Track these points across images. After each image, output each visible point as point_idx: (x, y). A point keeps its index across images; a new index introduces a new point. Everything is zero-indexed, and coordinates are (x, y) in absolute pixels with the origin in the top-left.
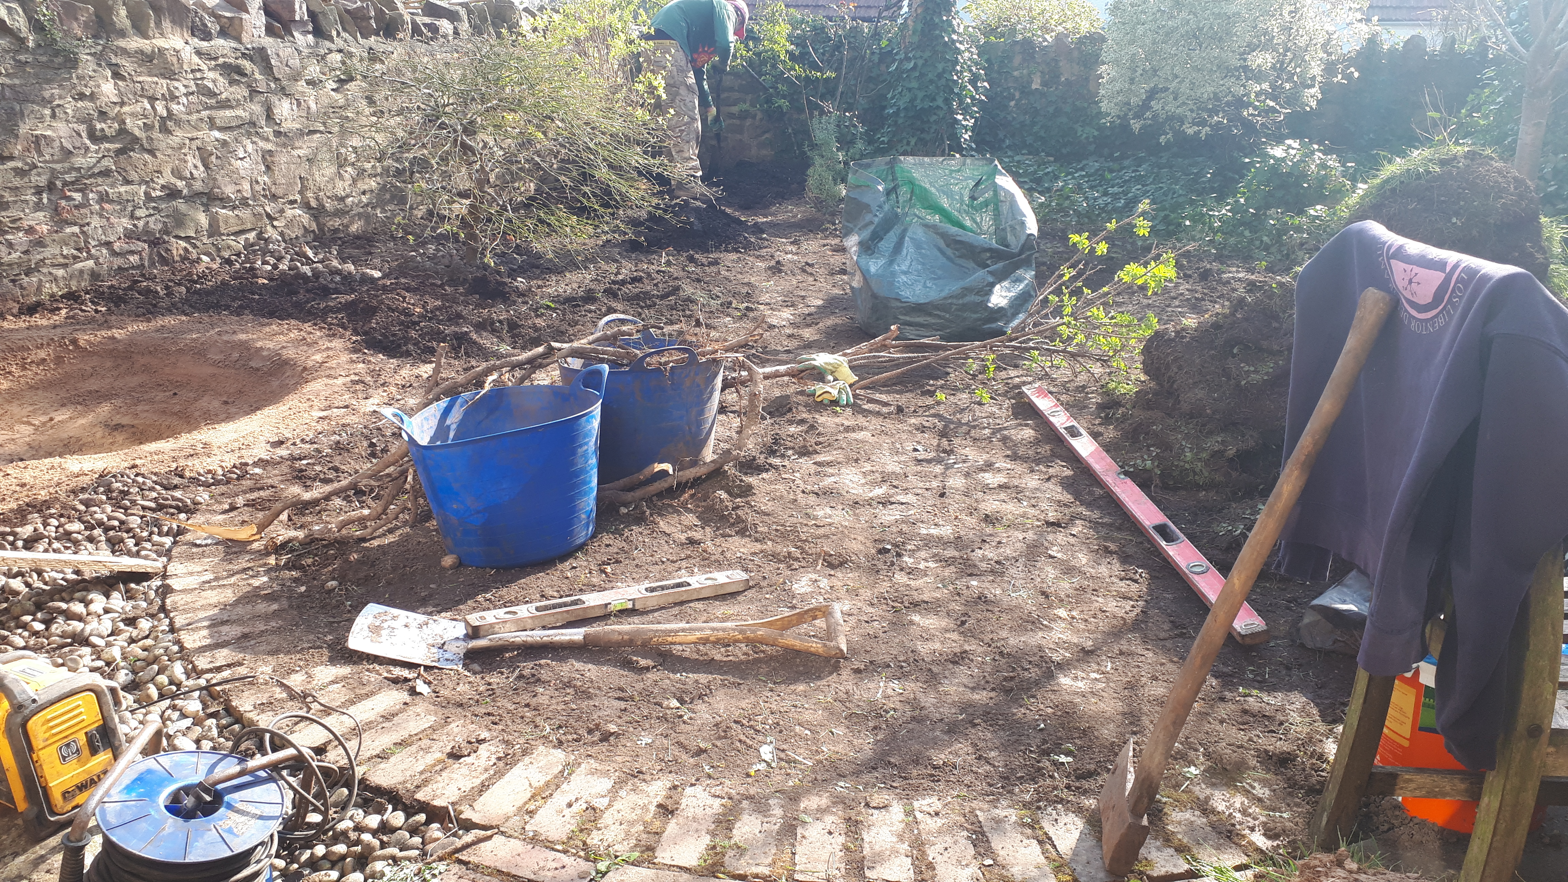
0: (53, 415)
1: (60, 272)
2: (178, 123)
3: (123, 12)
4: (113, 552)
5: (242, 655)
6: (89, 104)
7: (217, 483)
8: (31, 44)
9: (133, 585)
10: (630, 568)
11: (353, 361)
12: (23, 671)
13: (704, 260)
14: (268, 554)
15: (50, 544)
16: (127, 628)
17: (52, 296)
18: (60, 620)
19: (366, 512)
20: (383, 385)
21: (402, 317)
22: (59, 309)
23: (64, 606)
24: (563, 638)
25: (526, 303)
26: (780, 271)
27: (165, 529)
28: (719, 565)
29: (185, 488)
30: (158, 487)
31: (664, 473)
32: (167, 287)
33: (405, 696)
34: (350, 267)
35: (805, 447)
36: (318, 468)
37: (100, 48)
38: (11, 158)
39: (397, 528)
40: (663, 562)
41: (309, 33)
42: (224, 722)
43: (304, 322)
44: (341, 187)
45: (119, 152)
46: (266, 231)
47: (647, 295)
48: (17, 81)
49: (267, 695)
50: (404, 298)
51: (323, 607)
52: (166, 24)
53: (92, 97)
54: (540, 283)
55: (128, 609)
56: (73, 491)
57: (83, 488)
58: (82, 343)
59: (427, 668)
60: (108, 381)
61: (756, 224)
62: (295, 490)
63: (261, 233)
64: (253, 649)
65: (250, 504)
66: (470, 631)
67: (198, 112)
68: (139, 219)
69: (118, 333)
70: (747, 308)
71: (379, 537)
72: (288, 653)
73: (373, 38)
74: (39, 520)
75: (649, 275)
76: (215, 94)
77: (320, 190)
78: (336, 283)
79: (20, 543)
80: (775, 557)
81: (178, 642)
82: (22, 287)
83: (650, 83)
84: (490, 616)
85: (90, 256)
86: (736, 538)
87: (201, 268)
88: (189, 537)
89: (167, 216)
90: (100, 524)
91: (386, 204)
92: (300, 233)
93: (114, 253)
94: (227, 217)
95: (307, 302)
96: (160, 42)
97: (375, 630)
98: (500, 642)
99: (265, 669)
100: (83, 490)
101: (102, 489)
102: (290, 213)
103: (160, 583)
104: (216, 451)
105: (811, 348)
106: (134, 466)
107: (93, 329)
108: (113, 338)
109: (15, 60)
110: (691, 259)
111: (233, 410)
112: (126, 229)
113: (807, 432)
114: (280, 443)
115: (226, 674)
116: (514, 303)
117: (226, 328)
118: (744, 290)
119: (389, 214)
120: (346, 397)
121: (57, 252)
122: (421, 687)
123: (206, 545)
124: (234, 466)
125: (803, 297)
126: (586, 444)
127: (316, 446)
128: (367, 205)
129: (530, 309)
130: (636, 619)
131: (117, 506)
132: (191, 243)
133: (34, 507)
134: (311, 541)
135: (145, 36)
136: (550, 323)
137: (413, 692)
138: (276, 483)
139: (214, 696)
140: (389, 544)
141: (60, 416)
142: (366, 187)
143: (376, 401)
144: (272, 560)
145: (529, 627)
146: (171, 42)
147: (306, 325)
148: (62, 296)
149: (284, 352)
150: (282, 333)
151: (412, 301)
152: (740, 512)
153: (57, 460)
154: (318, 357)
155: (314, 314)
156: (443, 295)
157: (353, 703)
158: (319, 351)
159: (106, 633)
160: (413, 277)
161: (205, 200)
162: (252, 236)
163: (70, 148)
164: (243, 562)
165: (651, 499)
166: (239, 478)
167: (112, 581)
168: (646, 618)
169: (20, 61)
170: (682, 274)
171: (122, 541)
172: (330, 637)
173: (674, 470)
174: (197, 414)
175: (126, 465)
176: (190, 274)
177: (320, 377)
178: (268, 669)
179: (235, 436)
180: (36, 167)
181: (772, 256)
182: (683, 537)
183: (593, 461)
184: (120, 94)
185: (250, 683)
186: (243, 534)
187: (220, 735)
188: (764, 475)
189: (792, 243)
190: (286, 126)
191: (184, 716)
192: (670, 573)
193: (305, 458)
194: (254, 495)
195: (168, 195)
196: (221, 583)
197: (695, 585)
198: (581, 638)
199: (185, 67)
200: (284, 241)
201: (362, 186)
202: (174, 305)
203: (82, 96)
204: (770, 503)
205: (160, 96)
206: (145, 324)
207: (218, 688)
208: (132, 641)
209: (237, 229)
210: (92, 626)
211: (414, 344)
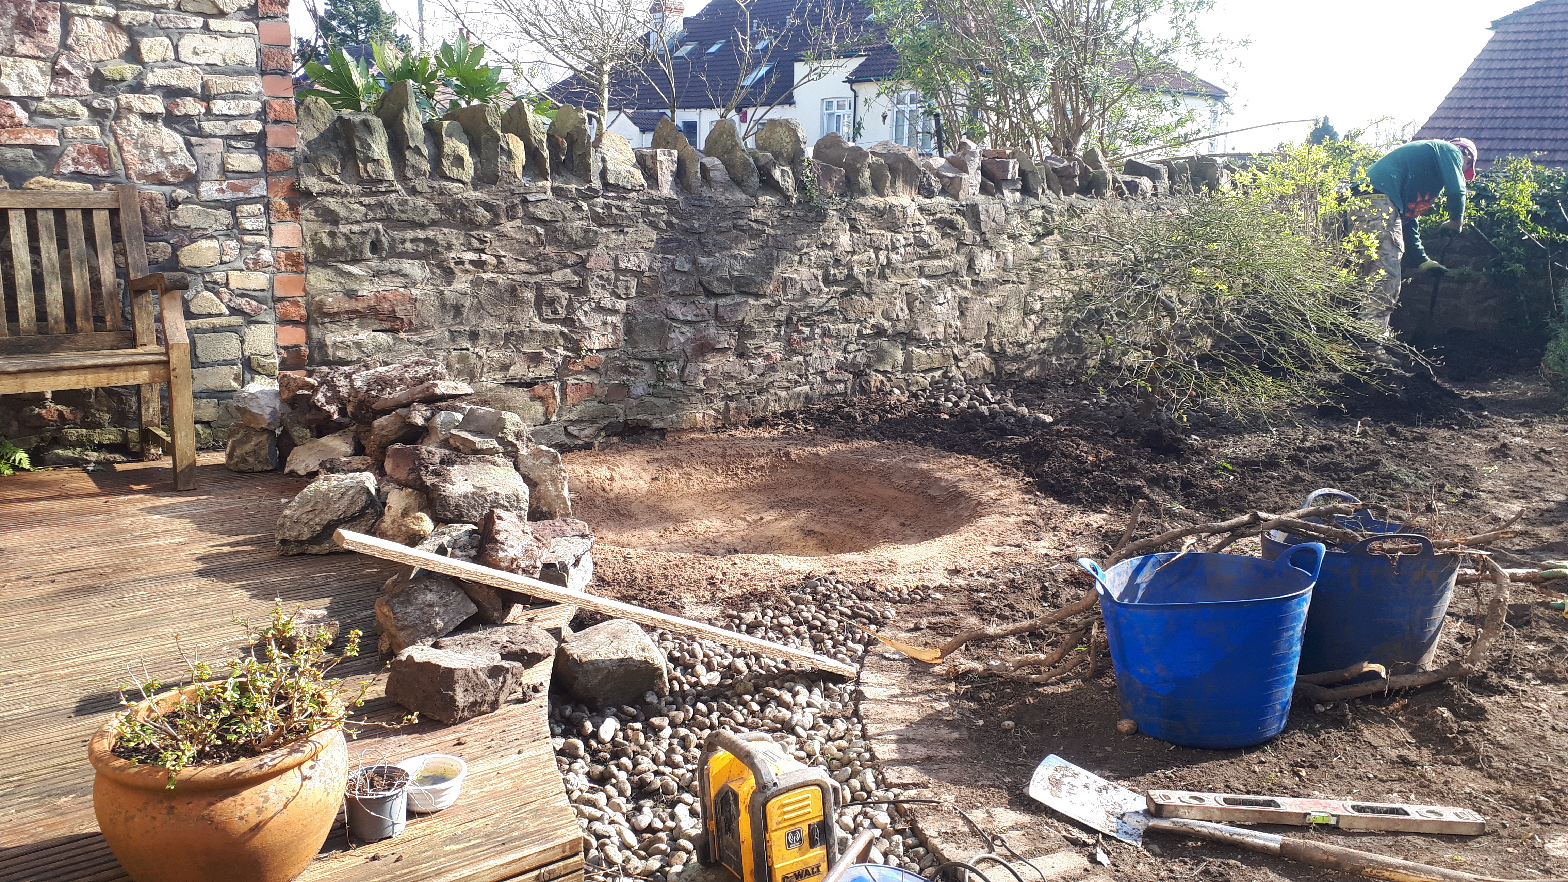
0: (763, 515)
1: (783, 394)
2: (894, 270)
3: (867, 174)
4: (815, 650)
5: (926, 777)
6: (829, 253)
7: (902, 601)
8: (794, 201)
9: (831, 685)
10: (1328, 777)
11: (1024, 502)
12: (765, 753)
13: (1408, 434)
14: (949, 680)
15: (766, 632)
16: (825, 725)
17: (774, 413)
18: (773, 704)
19: (1042, 657)
20: (1054, 529)
21: (1075, 464)
22: (778, 425)
23: (777, 692)
24: (1256, 841)
25: (1201, 462)
26: (1506, 456)
27: (858, 636)
28: (1443, 798)
29: (875, 600)
30: (854, 596)
31: (1375, 675)
32: (864, 415)
33: (1085, 862)
34: (1024, 410)
35: (1551, 672)
36: (994, 603)
37: (844, 204)
38: (764, 296)
39: (1069, 679)
40: (1369, 779)
41: (1018, 190)
42: (910, 841)
43: (980, 458)
44: (1024, 334)
45: (845, 294)
46: (951, 371)
47: (1337, 467)
48: (779, 232)
49: (950, 825)
50: (1078, 445)
51: (999, 746)
52: (899, 184)
53: (832, 247)
54: (1216, 442)
55: (827, 707)
56: (785, 588)
57: (794, 586)
58: (793, 456)
59: (1105, 836)
60: (808, 491)
61: (1473, 399)
62: (973, 621)
63: (946, 372)
64: (936, 774)
65: (932, 627)
66: (1152, 808)
67: (912, 261)
68: (849, 353)
69: (821, 451)
70: (1464, 494)
71: (1052, 684)
72: (969, 786)
73: (1074, 196)
74: (759, 609)
75: (1341, 445)
76: (929, 246)
77: (1004, 335)
78: (1012, 424)
79: (744, 627)
80: (1518, 802)
81: (869, 750)
82: (754, 404)
83: (1361, 242)
84: (1176, 797)
85: (807, 382)
86: (1462, 769)
87: (893, 400)
88: (878, 648)
89: (872, 352)
90: (806, 622)
91: (1062, 352)
92: (980, 374)
93: (826, 381)
94: (920, 356)
95: (985, 440)
96: (892, 200)
97: (1056, 783)
98: (1184, 828)
99: (948, 797)
100: (794, 588)
101: (809, 590)
102: (974, 355)
103: (853, 688)
104: (900, 570)
105: (1553, 551)
106: (833, 573)
107: (802, 445)
108: (817, 454)
109: (780, 214)
110: (1392, 432)
111: (909, 532)
112: (838, 361)
113: (1551, 654)
114: (956, 572)
115: (912, 793)
116: (1188, 460)
117: (909, 456)
118: (1461, 473)
119: (1063, 362)
120: (1018, 536)
121: (784, 376)
122: (1101, 857)
123: (894, 660)
124: (917, 588)
125: (1539, 490)
126: (1293, 628)
127: (991, 580)
128: (1044, 352)
129: (1205, 469)
130: (1340, 839)
131: (820, 607)
132: (886, 377)
133: (756, 596)
134: (989, 675)
135: (881, 195)
136: (1227, 485)
137: (1093, 859)
138: (956, 611)
139: (902, 813)
140: (1062, 693)
141: (769, 516)
142: (1046, 335)
143: (1047, 545)
144: (952, 687)
145: (1216, 818)
146: (901, 199)
147: (982, 462)
148: (781, 414)
149: (961, 485)
150: (959, 467)
151: (1085, 449)
152: (1469, 738)
153: (772, 557)
154: (992, 494)
155: (990, 452)
156: (1115, 445)
157: (1033, 855)
158: (993, 488)
159: (808, 726)
160: (1085, 425)
161: (904, 340)
162: (938, 374)
163: (808, 289)
164: (926, 684)
165: (1353, 700)
166: (923, 600)
167: (814, 677)
168: (1352, 841)
169: (783, 215)
170: (1379, 447)
171: (822, 641)
172: (1008, 779)
173: (1387, 674)
174: (877, 531)
175: (826, 570)
176: (884, 404)
177: (992, 513)
178: (951, 798)
179: (917, 558)
180: (781, 304)
181: (1496, 437)
182: (1393, 754)
183: (1297, 648)
184: (854, 244)
185: (935, 808)
186: (928, 655)
187: (906, 852)
188: (1498, 698)
189: (1521, 424)
190: (985, 276)
191: (874, 825)
192: (1379, 794)
193: (981, 591)
194: (936, 619)
195: (875, 333)
196: (907, 699)
197: (1414, 816)
198: (1278, 846)
199: (908, 222)
200: (965, 381)
201: (1042, 334)
202: (868, 430)
203: (824, 246)
204: (1509, 735)
205: (883, 247)
206: (843, 445)
207: (906, 806)
208: (829, 739)
209: (927, 367)
210: (797, 717)
211: (1086, 493)
